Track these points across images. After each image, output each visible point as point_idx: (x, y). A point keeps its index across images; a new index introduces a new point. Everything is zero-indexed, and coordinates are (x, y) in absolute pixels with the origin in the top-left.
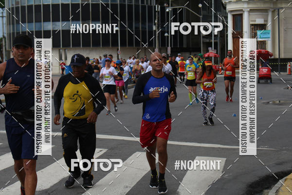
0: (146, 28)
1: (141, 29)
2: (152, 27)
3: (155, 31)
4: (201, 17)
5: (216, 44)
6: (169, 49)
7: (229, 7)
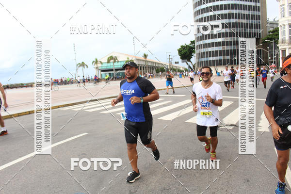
4: (268, 52)
7: (280, 48)
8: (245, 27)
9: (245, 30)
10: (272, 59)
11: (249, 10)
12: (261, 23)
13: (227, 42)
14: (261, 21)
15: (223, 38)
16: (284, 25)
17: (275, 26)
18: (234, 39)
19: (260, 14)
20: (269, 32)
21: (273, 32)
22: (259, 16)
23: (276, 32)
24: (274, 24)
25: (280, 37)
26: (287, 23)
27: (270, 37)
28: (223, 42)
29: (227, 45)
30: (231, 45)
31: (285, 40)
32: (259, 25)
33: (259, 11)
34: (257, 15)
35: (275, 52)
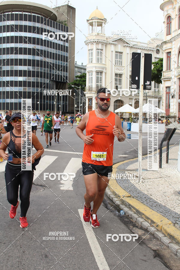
0: (51, 103)
1: (49, 103)
2: (54, 103)
3: (55, 104)
4: (75, 99)
5: (81, 110)
6: (61, 112)
7: (87, 95)
8: (50, 68)
9: (51, 71)
10: (78, 107)
11: (56, 49)
12: (68, 66)
13: (29, 82)
14: (68, 63)
15: (25, 78)
16: (92, 72)
17: (83, 71)
18: (37, 79)
19: (68, 56)
20: (77, 77)
21: (81, 77)
22: (67, 57)
23: (83, 77)
24: (82, 68)
25: (88, 84)
26: (94, 70)
27: (77, 82)
28: (25, 82)
29: (29, 86)
30: (33, 86)
31: (92, 88)
32: (67, 67)
33: (67, 52)
34: (64, 56)
35: (81, 99)
